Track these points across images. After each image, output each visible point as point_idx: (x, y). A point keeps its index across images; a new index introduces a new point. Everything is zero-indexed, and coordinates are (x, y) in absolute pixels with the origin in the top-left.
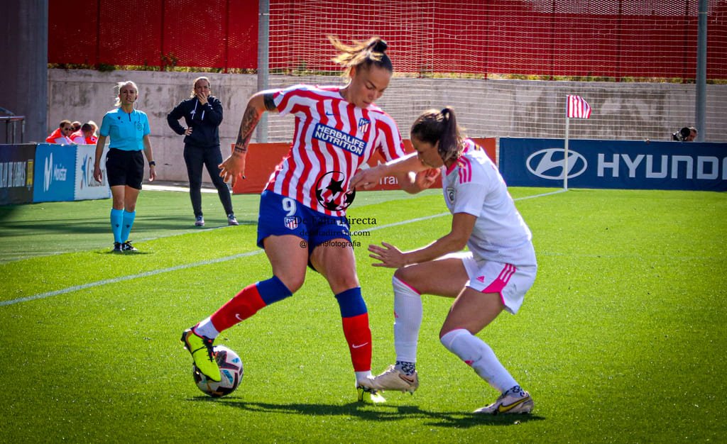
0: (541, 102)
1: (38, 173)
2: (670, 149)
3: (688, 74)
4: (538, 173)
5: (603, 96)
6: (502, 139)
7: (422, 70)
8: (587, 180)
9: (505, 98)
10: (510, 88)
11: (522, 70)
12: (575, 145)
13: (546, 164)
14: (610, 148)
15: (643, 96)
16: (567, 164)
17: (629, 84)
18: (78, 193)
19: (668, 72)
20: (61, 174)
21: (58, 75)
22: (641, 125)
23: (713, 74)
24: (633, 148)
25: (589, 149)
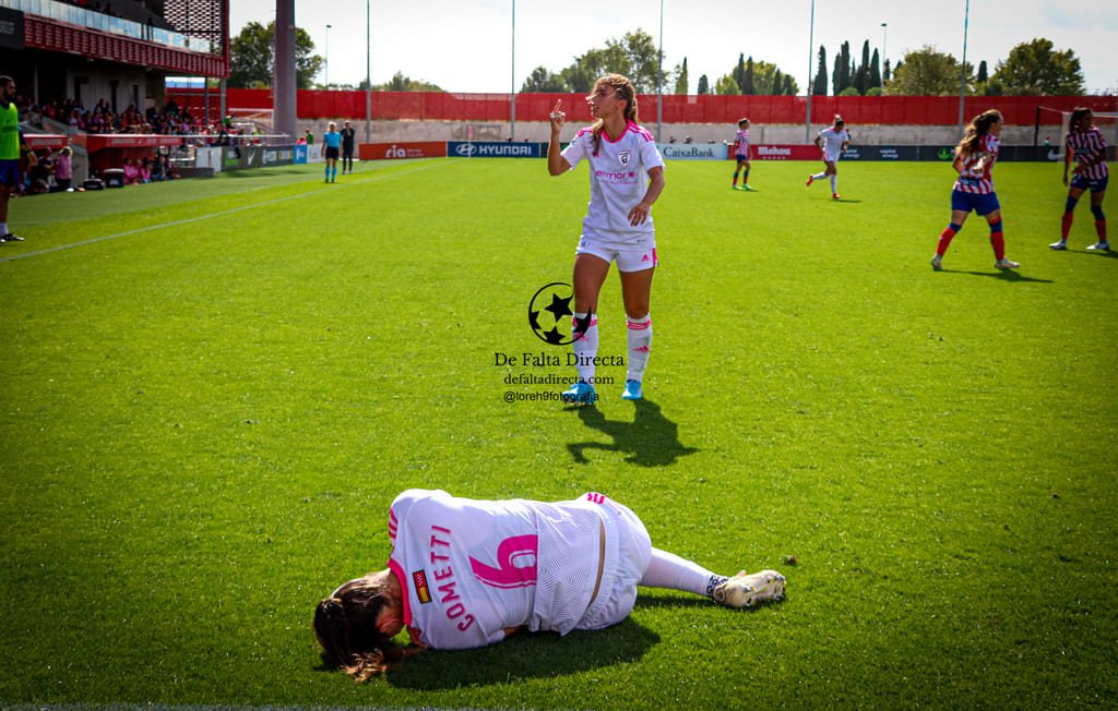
0: (461, 129)
1: (295, 154)
2: (504, 144)
3: (508, 119)
4: (460, 152)
5: (481, 127)
6: (449, 143)
7: (421, 118)
8: (476, 154)
9: (448, 127)
10: (450, 124)
11: (454, 119)
12: (472, 143)
13: (463, 149)
14: (484, 144)
15: (494, 127)
16: (470, 149)
17: (490, 123)
18: (308, 160)
19: (502, 118)
20: (302, 155)
21: (300, 122)
22: (493, 137)
23: (517, 119)
24: (491, 144)
25: (477, 145)
